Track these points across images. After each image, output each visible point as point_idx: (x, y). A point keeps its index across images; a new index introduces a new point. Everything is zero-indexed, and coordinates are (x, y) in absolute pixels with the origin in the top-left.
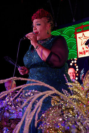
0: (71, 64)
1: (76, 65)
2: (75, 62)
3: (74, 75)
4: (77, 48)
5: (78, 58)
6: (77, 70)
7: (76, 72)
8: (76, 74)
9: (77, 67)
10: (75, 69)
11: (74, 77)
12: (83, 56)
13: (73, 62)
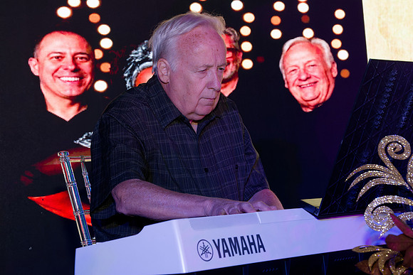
0: (64, 13)
1: (94, 18)
2: (93, 2)
3: (86, 66)
6: (107, 44)
7: (99, 54)
9: (104, 29)
10: (92, 39)
11: (82, 77)
13: (73, 2)
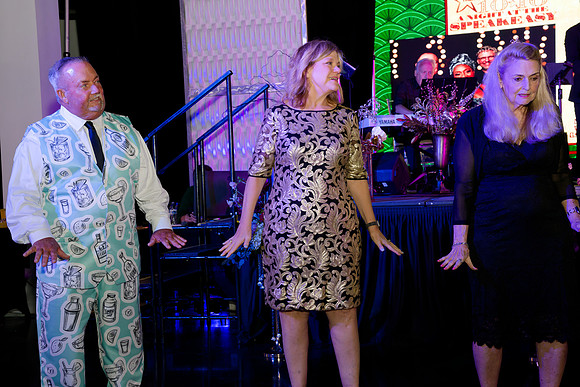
0: (429, 46)
1: (440, 47)
2: (440, 42)
4: (446, 17)
5: (446, 35)
8: (439, 64)
9: (443, 51)
12: (460, 32)
13: (433, 42)
